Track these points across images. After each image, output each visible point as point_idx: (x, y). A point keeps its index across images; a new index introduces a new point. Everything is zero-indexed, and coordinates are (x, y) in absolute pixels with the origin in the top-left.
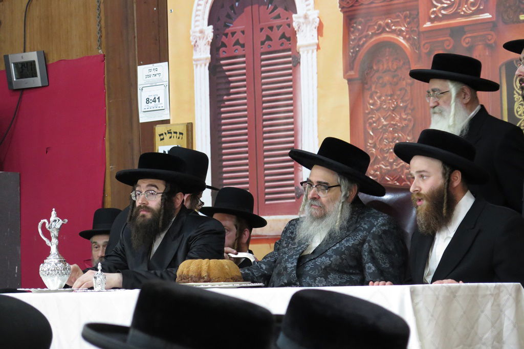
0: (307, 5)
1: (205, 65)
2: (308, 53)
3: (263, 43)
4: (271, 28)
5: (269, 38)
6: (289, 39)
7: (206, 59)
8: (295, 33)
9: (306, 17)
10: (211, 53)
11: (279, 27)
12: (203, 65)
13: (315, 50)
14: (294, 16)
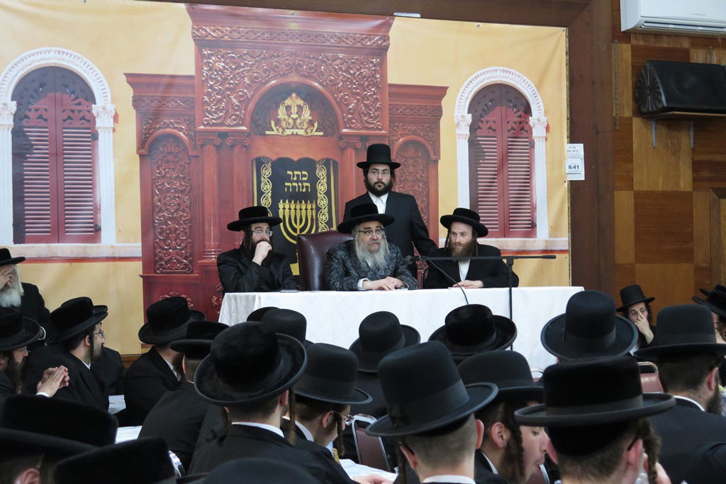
0: (105, 100)
1: (8, 129)
2: (105, 132)
3: (64, 121)
4: (73, 111)
5: (70, 118)
6: (89, 121)
7: (9, 125)
8: (94, 118)
9: (104, 108)
10: (14, 122)
11: (80, 111)
12: (6, 129)
13: (111, 132)
14: (93, 105)
